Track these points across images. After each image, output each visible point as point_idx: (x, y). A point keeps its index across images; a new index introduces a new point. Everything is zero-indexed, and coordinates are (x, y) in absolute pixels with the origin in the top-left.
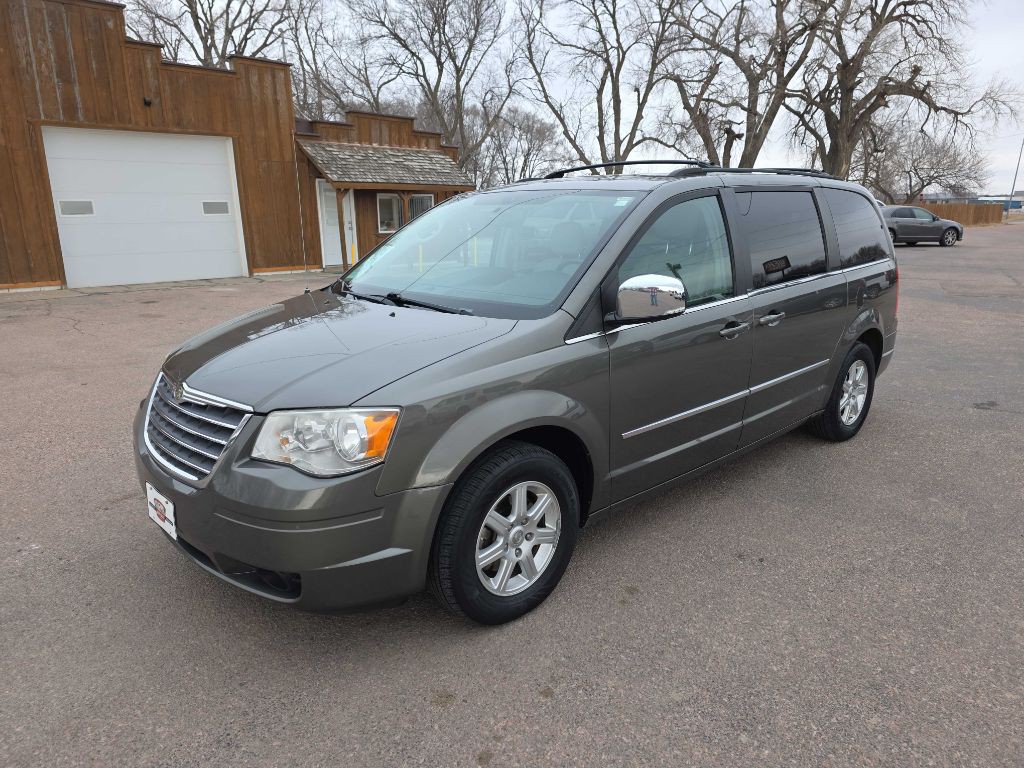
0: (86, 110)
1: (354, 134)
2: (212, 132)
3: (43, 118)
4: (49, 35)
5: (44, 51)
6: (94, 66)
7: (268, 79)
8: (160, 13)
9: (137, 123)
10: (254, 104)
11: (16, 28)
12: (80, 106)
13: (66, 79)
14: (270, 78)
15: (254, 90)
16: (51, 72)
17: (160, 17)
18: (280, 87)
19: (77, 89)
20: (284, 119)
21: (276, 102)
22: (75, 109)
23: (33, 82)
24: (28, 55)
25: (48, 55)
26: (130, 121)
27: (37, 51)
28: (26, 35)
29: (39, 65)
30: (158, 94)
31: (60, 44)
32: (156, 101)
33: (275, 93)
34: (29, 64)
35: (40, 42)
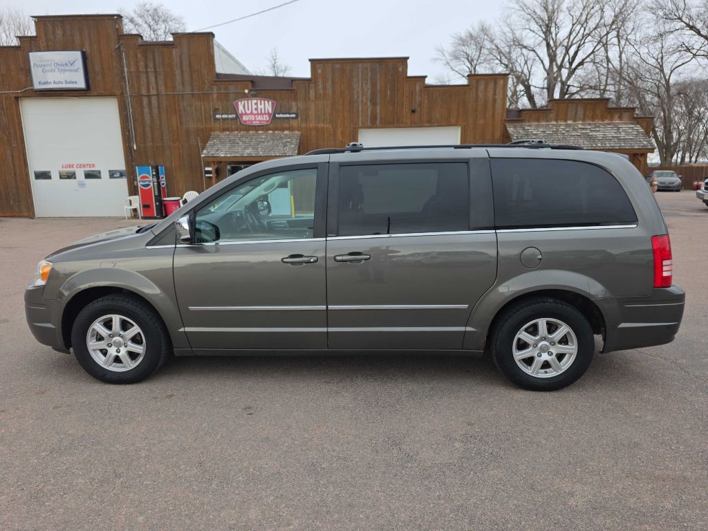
0: (381, 118)
1: (552, 116)
2: (449, 125)
3: (360, 125)
4: (369, 80)
5: (366, 90)
6: (389, 93)
7: (491, 85)
8: (525, 44)
9: (406, 123)
10: (479, 103)
11: (355, 79)
12: (379, 116)
13: (374, 103)
14: (493, 85)
15: (480, 95)
16: (367, 100)
17: (525, 47)
18: (499, 90)
19: (378, 108)
20: (499, 110)
21: (495, 100)
22: (376, 119)
23: (358, 106)
24: (358, 93)
25: (367, 92)
26: (402, 123)
27: (363, 90)
28: (359, 82)
29: (362, 96)
30: (420, 105)
31: (374, 85)
32: (418, 110)
33: (495, 94)
34: (358, 97)
35: (364, 85)
